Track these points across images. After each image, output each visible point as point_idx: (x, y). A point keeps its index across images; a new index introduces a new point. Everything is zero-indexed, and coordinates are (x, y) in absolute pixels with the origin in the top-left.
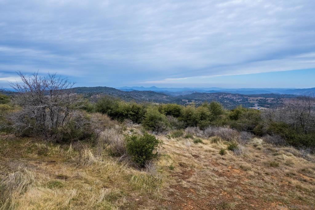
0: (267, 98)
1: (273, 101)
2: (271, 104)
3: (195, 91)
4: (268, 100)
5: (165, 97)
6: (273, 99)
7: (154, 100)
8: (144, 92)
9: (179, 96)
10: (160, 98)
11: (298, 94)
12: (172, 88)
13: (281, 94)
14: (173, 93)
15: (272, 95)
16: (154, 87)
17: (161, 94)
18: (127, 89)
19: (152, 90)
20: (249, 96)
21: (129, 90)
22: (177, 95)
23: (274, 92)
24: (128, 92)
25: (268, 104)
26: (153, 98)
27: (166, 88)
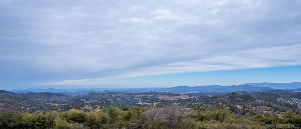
0: (148, 95)
1: (151, 97)
2: (151, 100)
3: (92, 91)
4: (148, 96)
5: (63, 97)
6: (151, 95)
7: (53, 101)
8: (42, 94)
9: (77, 96)
10: (59, 99)
11: (167, 91)
12: (70, 89)
13: (157, 91)
14: (72, 93)
15: (151, 93)
16: (52, 89)
17: (60, 95)
18: (21, 92)
19: (50, 91)
20: (135, 94)
21: (24, 92)
22: (75, 95)
23: (152, 91)
24: (24, 94)
25: (149, 100)
26: (52, 99)
27: (64, 89)
